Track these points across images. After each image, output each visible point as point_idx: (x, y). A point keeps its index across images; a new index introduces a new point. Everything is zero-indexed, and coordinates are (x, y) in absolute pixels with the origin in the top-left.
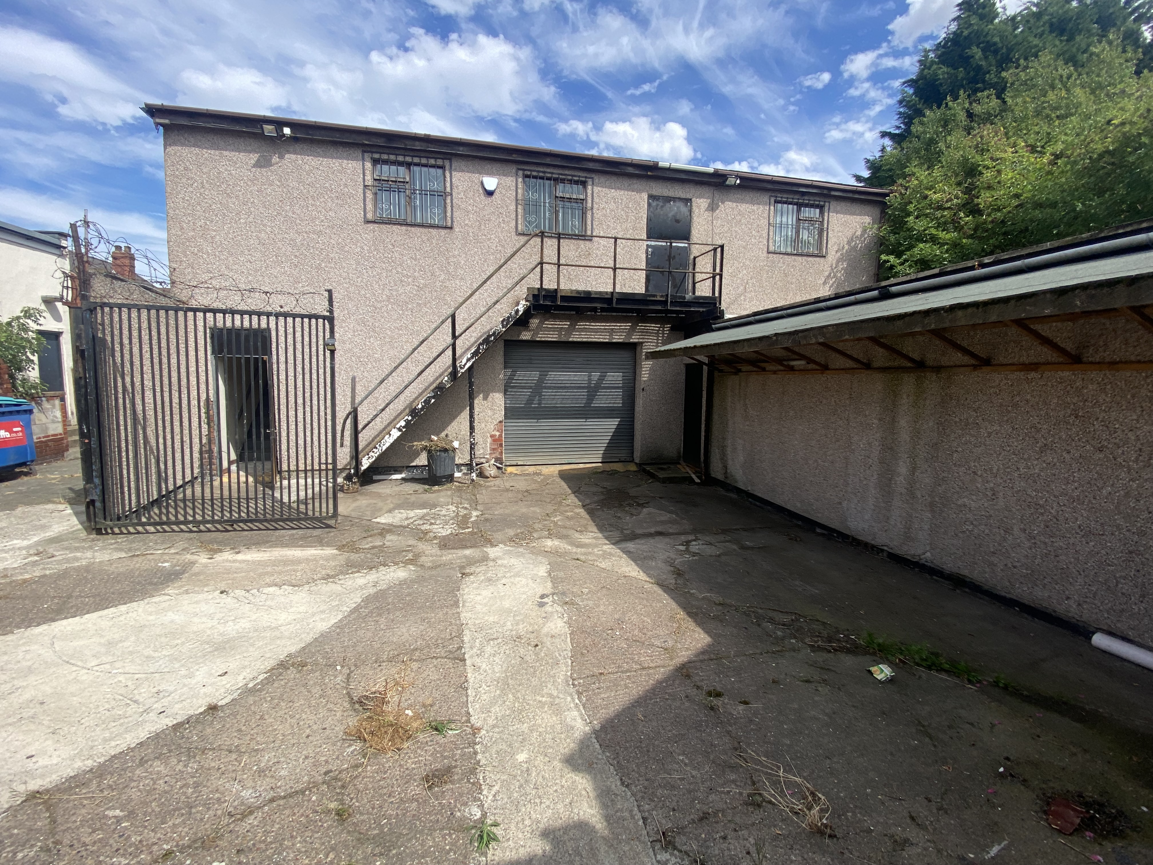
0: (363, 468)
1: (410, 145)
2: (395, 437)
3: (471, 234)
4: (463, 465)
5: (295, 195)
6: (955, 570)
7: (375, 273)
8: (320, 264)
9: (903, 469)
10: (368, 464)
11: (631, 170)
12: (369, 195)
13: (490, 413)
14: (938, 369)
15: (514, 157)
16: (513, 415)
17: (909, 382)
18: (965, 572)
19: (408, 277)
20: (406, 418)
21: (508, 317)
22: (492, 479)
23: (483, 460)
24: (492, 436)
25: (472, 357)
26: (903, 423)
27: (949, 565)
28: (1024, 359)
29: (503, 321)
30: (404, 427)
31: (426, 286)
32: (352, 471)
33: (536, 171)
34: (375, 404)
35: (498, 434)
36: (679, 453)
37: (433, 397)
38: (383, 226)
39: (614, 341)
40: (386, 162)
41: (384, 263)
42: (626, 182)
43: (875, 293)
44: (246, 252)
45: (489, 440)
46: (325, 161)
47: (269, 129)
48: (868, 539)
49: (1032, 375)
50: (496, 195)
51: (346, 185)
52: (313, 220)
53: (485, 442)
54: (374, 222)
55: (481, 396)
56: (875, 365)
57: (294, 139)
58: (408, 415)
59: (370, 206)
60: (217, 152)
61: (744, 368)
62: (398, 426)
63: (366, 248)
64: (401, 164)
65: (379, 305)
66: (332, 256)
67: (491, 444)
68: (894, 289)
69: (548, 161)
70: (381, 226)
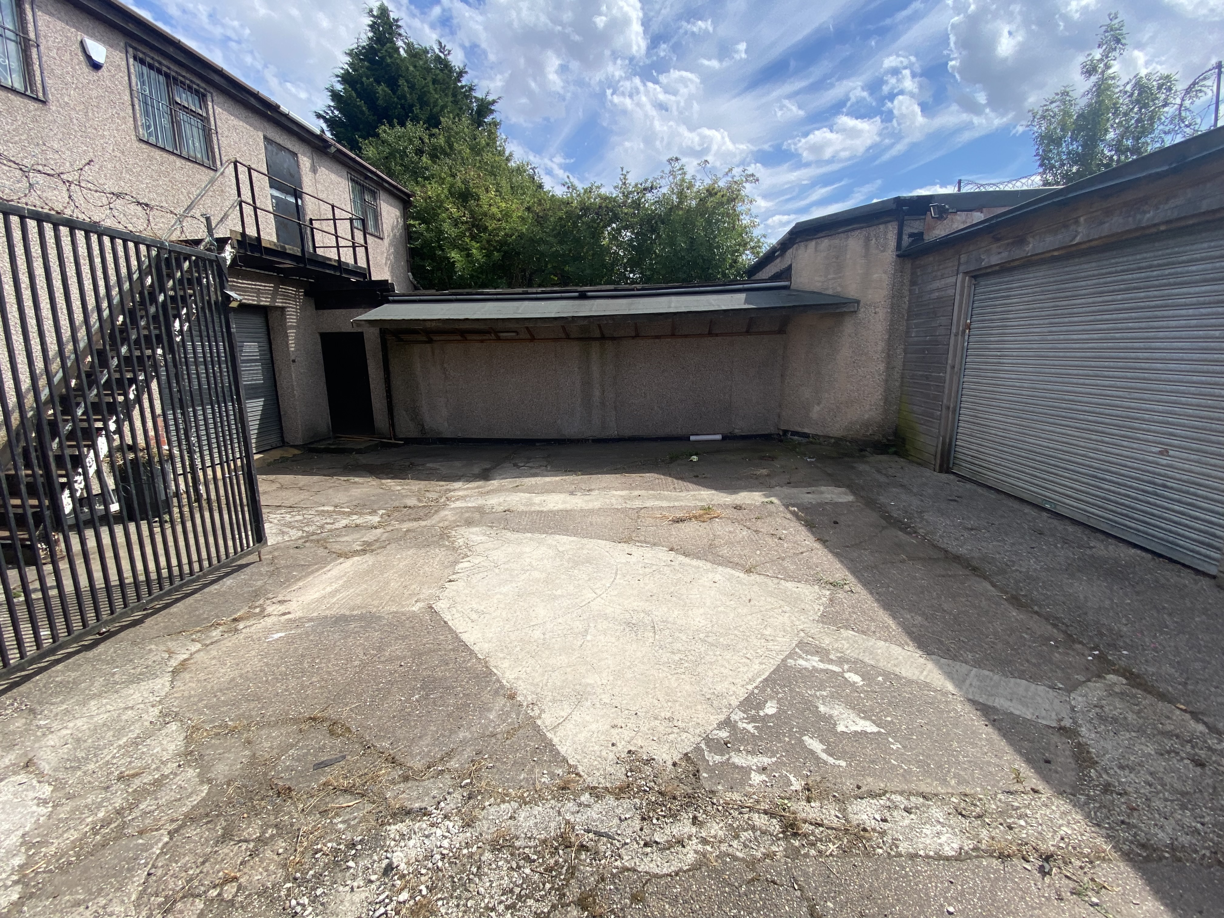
3: (75, 121)
6: (630, 435)
9: (597, 393)
11: (253, 101)
14: (613, 339)
15: (131, 27)
17: (595, 347)
18: (636, 434)
26: (595, 369)
27: (627, 433)
28: (653, 334)
33: (151, 57)
36: (328, 428)
39: (262, 303)
42: (244, 113)
43: (577, 294)
48: (580, 436)
49: (657, 340)
50: (104, 71)
56: (572, 336)
61: (435, 338)
68: (589, 294)
69: (171, 50)
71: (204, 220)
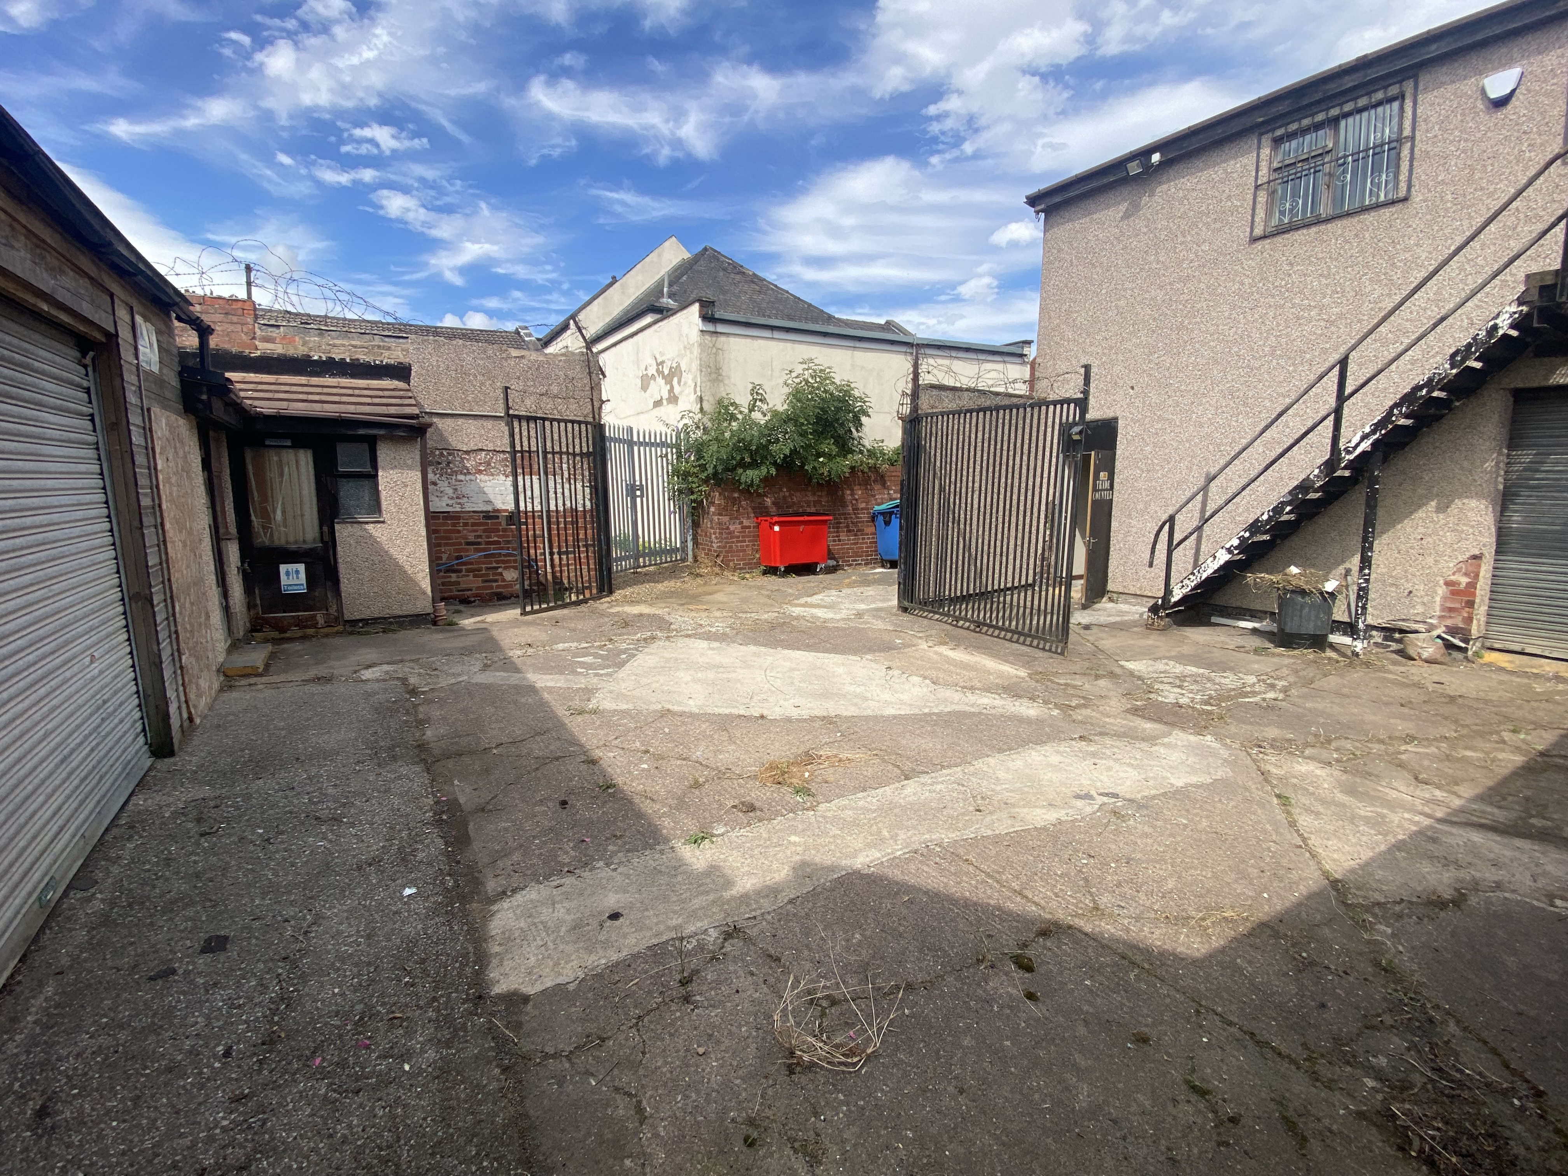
0: (1173, 600)
1: (1332, 87)
2: (1222, 562)
4: (1374, 628)
5: (1163, 237)
7: (1256, 316)
8: (1182, 323)
10: (1181, 596)
12: (1262, 197)
13: (1450, 537)
16: (1526, 546)
19: (1310, 308)
20: (1242, 533)
21: (1469, 346)
22: (1421, 663)
23: (1421, 627)
24: (1448, 584)
25: (1373, 432)
29: (1453, 356)
30: (1236, 548)
31: (1341, 316)
32: (1160, 601)
34: (1234, 514)
35: (1464, 580)
37: (1289, 503)
38: (1279, 239)
40: (1291, 136)
41: (1273, 296)
44: (1104, 328)
45: (1441, 590)
46: (1204, 175)
47: (1134, 168)
51: (1229, 198)
52: (1179, 264)
53: (1433, 593)
54: (1265, 237)
55: (1433, 504)
57: (1165, 164)
58: (1245, 530)
59: (1261, 214)
60: (1088, 219)
62: (1228, 546)
63: (1247, 281)
64: (1317, 127)
65: (1257, 364)
66: (1199, 306)
67: (1444, 598)
70: (1275, 239)
71: (1082, 371)
